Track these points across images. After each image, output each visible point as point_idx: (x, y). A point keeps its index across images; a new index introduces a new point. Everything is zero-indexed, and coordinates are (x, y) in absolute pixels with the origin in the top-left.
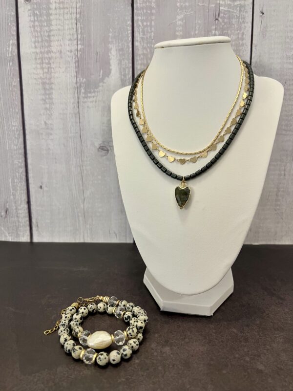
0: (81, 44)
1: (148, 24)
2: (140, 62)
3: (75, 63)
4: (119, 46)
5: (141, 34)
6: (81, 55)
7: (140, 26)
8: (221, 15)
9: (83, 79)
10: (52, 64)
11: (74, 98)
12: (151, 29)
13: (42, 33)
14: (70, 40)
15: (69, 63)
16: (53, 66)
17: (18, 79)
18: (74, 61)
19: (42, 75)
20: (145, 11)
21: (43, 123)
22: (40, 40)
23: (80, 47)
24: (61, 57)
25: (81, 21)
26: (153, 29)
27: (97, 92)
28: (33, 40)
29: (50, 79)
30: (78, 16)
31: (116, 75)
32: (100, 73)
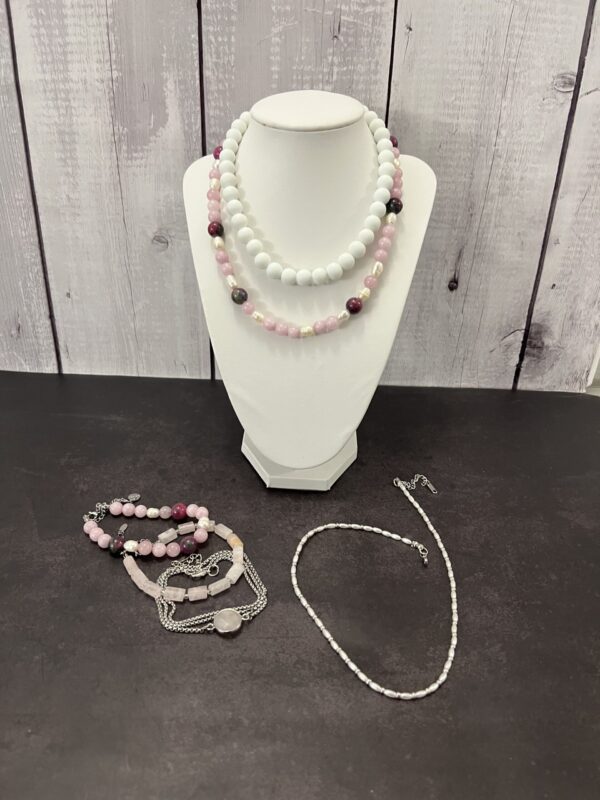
0: (116, 69)
1: (226, 40)
2: (213, 103)
4: (178, 75)
5: (214, 56)
7: (211, 43)
8: (343, 29)
10: (72, 101)
11: (110, 159)
12: (229, 49)
13: (53, 48)
14: (99, 61)
16: (73, 104)
17: (20, 124)
19: (57, 120)
20: (219, 17)
21: (64, 196)
22: (50, 59)
25: (116, 29)
26: (233, 49)
27: (147, 151)
28: (39, 59)
29: (71, 125)
30: (111, 21)
31: (176, 124)
32: (150, 119)
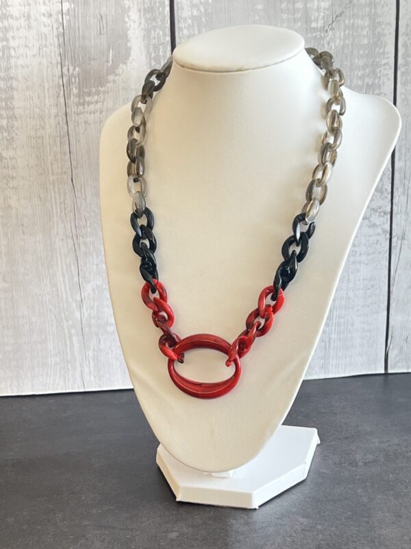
3: (58, 36)
6: (69, 21)
9: (74, 69)
15: (46, 36)
18: (55, 33)
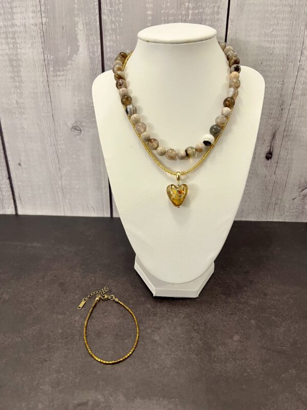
0: (45, 17)
2: (108, 38)
3: (41, 37)
4: (85, 19)
5: (109, 5)
6: (46, 29)
9: (50, 57)
10: (17, 39)
11: (43, 76)
14: (33, 12)
15: (35, 37)
16: (18, 41)
18: (39, 35)
19: (8, 51)
21: (14, 102)
23: (44, 20)
24: (26, 32)
27: (66, 70)
29: (17, 55)
31: (85, 53)
32: (67, 49)
